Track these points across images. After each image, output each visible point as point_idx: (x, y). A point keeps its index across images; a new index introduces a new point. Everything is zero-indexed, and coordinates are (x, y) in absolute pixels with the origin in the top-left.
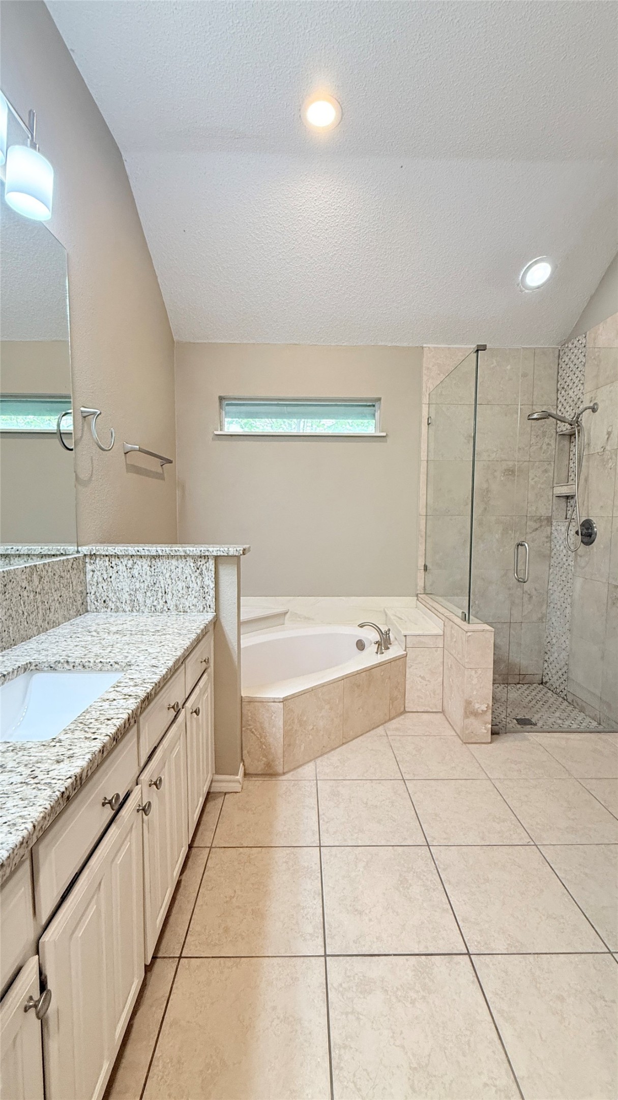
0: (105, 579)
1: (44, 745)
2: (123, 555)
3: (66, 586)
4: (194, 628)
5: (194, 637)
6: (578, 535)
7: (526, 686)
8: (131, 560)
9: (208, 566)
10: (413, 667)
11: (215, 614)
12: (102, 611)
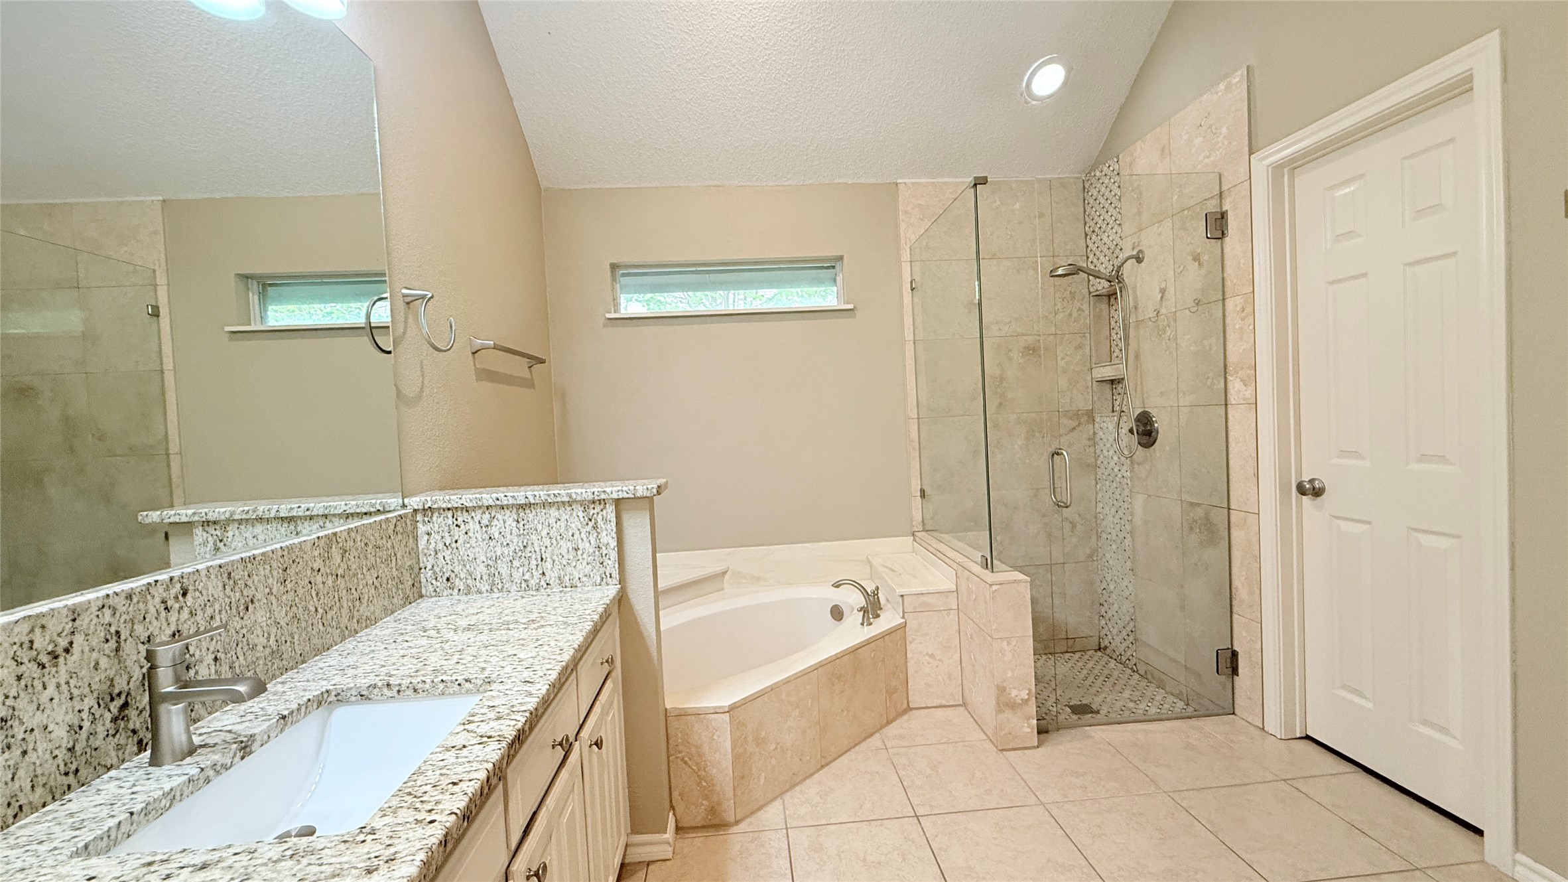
0: (447, 544)
1: (345, 842)
2: (475, 507)
3: (388, 561)
4: (587, 612)
5: (589, 628)
6: (1133, 434)
7: (1078, 655)
8: (487, 513)
9: (605, 515)
10: (916, 641)
11: (619, 586)
12: (445, 594)
